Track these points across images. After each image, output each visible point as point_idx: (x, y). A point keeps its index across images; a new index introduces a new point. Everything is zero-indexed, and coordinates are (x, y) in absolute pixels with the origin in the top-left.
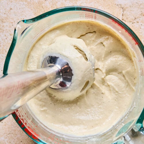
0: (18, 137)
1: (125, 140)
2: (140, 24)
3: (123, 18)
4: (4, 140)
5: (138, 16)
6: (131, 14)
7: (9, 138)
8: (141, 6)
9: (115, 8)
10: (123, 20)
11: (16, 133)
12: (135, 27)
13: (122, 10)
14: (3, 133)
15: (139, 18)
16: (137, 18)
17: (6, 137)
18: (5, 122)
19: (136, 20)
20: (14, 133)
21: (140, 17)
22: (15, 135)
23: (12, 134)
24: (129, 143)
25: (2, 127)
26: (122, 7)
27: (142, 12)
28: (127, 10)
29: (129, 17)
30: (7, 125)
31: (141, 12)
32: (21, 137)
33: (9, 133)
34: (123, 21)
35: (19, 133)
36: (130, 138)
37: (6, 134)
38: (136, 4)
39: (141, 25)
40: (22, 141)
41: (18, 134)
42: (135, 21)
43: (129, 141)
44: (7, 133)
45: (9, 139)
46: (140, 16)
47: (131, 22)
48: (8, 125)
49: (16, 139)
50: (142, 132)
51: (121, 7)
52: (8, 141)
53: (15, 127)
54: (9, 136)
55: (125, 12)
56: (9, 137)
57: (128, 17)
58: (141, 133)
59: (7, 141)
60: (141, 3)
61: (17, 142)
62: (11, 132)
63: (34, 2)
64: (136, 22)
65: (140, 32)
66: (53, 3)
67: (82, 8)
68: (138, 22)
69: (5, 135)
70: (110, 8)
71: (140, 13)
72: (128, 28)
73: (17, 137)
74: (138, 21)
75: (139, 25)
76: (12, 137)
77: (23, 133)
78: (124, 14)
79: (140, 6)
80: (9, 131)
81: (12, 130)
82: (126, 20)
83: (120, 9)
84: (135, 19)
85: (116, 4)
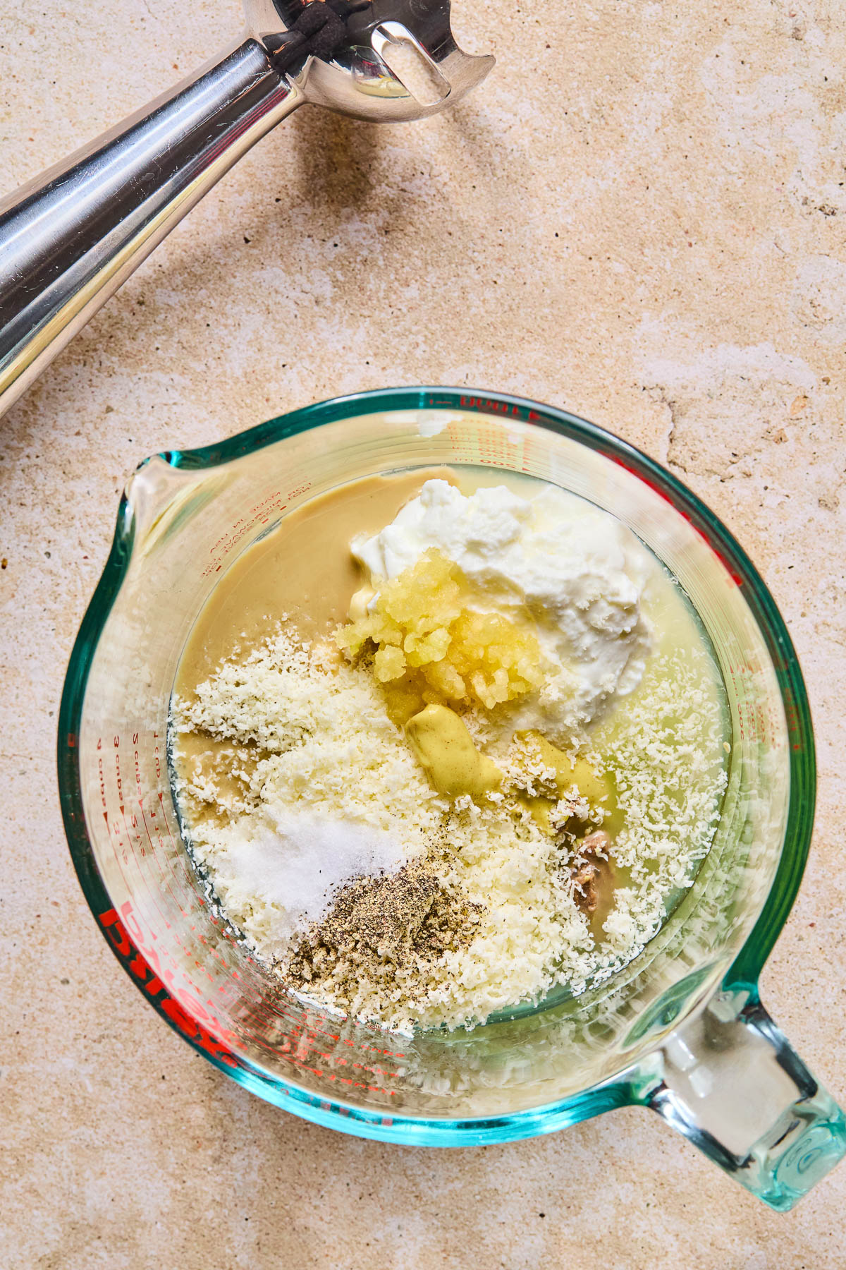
0: (143, 1056)
1: (667, 1063)
2: (758, 482)
3: (673, 454)
4: (75, 1073)
5: (749, 442)
6: (711, 432)
7: (101, 1059)
8: (765, 395)
9: (633, 404)
10: (675, 464)
11: (136, 1037)
12: (735, 502)
13: (668, 413)
14: (72, 1034)
15: (757, 455)
16: (746, 454)
17: (83, 1056)
18: (81, 982)
19: (741, 464)
20: (125, 1035)
21: (757, 447)
22: (131, 1046)
23: (114, 1040)
24: (689, 1082)
25: (66, 1007)
26: (669, 398)
27: (768, 422)
28: (693, 412)
29: (704, 451)
30: (89, 995)
31: (766, 426)
32: (164, 1056)
33: (103, 1037)
34: (675, 471)
35: (149, 1034)
36: (692, 1057)
37: (82, 1041)
38: (741, 384)
39: (766, 488)
40: (163, 1077)
41: (145, 1041)
42: (732, 470)
43: (691, 1070)
44: (90, 1036)
45: (102, 1065)
46: (762, 444)
47: (715, 473)
48: (95, 994)
49: (136, 1067)
50: (756, 1026)
51: (664, 400)
52: (98, 1078)
53: (131, 1005)
54: (98, 1048)
55: (683, 424)
56: (98, 1055)
57: (699, 448)
58: (749, 1033)
59: (92, 1076)
60: (765, 377)
61: (140, 1078)
62: (107, 1032)
63: (224, 373)
64: (738, 475)
65: (760, 523)
66: (318, 379)
67: (466, 397)
68: (749, 476)
69: (81, 1047)
70: (607, 405)
71: (761, 428)
72: (695, 504)
73: (139, 1054)
74: (746, 470)
75: (756, 489)
76: (115, 1055)
77: (169, 1034)
78: (677, 434)
79: (756, 392)
80: (99, 1024)
81: (114, 1019)
82: (689, 464)
83: (656, 407)
84: (734, 459)
85: (641, 385)
